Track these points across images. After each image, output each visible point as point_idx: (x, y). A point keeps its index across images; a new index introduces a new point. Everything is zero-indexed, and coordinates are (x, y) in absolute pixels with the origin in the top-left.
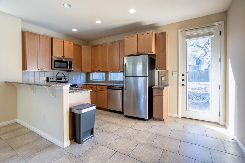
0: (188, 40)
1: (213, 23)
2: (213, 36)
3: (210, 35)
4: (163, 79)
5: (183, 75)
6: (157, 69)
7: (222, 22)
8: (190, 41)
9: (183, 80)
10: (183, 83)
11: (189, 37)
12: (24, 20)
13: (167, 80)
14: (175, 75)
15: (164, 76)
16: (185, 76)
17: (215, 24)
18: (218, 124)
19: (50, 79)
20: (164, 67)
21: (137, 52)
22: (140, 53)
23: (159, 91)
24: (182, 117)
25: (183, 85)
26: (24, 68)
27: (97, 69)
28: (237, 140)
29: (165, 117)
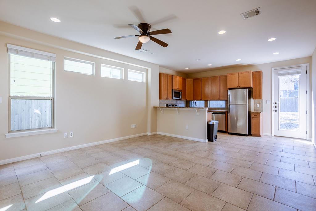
0: (280, 76)
1: (301, 65)
2: (300, 75)
3: (298, 74)
4: (258, 106)
5: (276, 103)
6: (253, 99)
7: (308, 64)
8: (282, 78)
9: (276, 107)
10: (275, 109)
11: (281, 75)
12: (161, 66)
13: (261, 106)
14: (269, 103)
15: (259, 103)
16: (277, 104)
17: (302, 65)
18: (306, 140)
19: (169, 105)
20: (259, 97)
21: (238, 86)
22: (241, 87)
23: (256, 114)
24: (274, 136)
25: (275, 111)
26: (160, 98)
27: (200, 98)
28: (315, 144)
29: (261, 134)
